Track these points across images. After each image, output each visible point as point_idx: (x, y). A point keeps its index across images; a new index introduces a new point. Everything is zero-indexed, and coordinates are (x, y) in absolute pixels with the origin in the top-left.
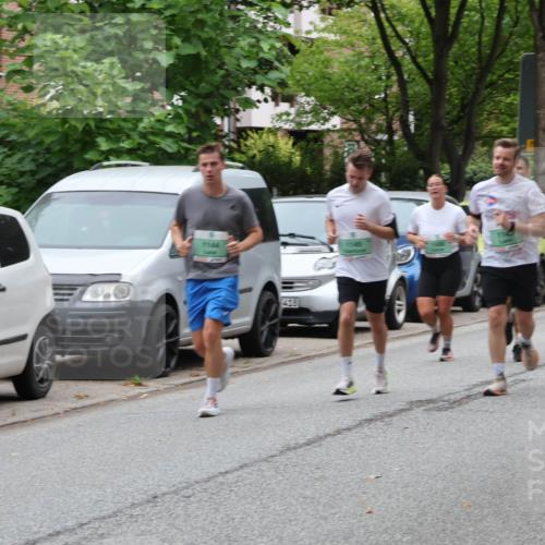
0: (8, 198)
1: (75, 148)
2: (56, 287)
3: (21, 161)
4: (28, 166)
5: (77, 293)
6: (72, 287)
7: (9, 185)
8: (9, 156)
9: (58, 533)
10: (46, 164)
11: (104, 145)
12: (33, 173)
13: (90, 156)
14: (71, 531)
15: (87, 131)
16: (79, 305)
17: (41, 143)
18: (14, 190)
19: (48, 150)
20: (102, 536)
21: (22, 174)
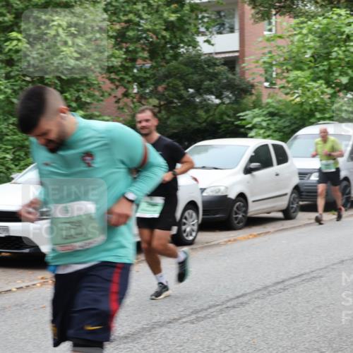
0: (279, 137)
1: (306, 117)
2: (300, 174)
3: (284, 122)
4: (287, 124)
5: (307, 176)
6: (306, 174)
7: (280, 132)
8: (279, 120)
9: (303, 274)
10: (294, 123)
11: (318, 115)
12: (289, 127)
13: (312, 120)
14: (308, 274)
15: (311, 110)
16: (309, 181)
17: (292, 115)
18: (281, 134)
19: (296, 118)
20: (321, 277)
21: (285, 127)
